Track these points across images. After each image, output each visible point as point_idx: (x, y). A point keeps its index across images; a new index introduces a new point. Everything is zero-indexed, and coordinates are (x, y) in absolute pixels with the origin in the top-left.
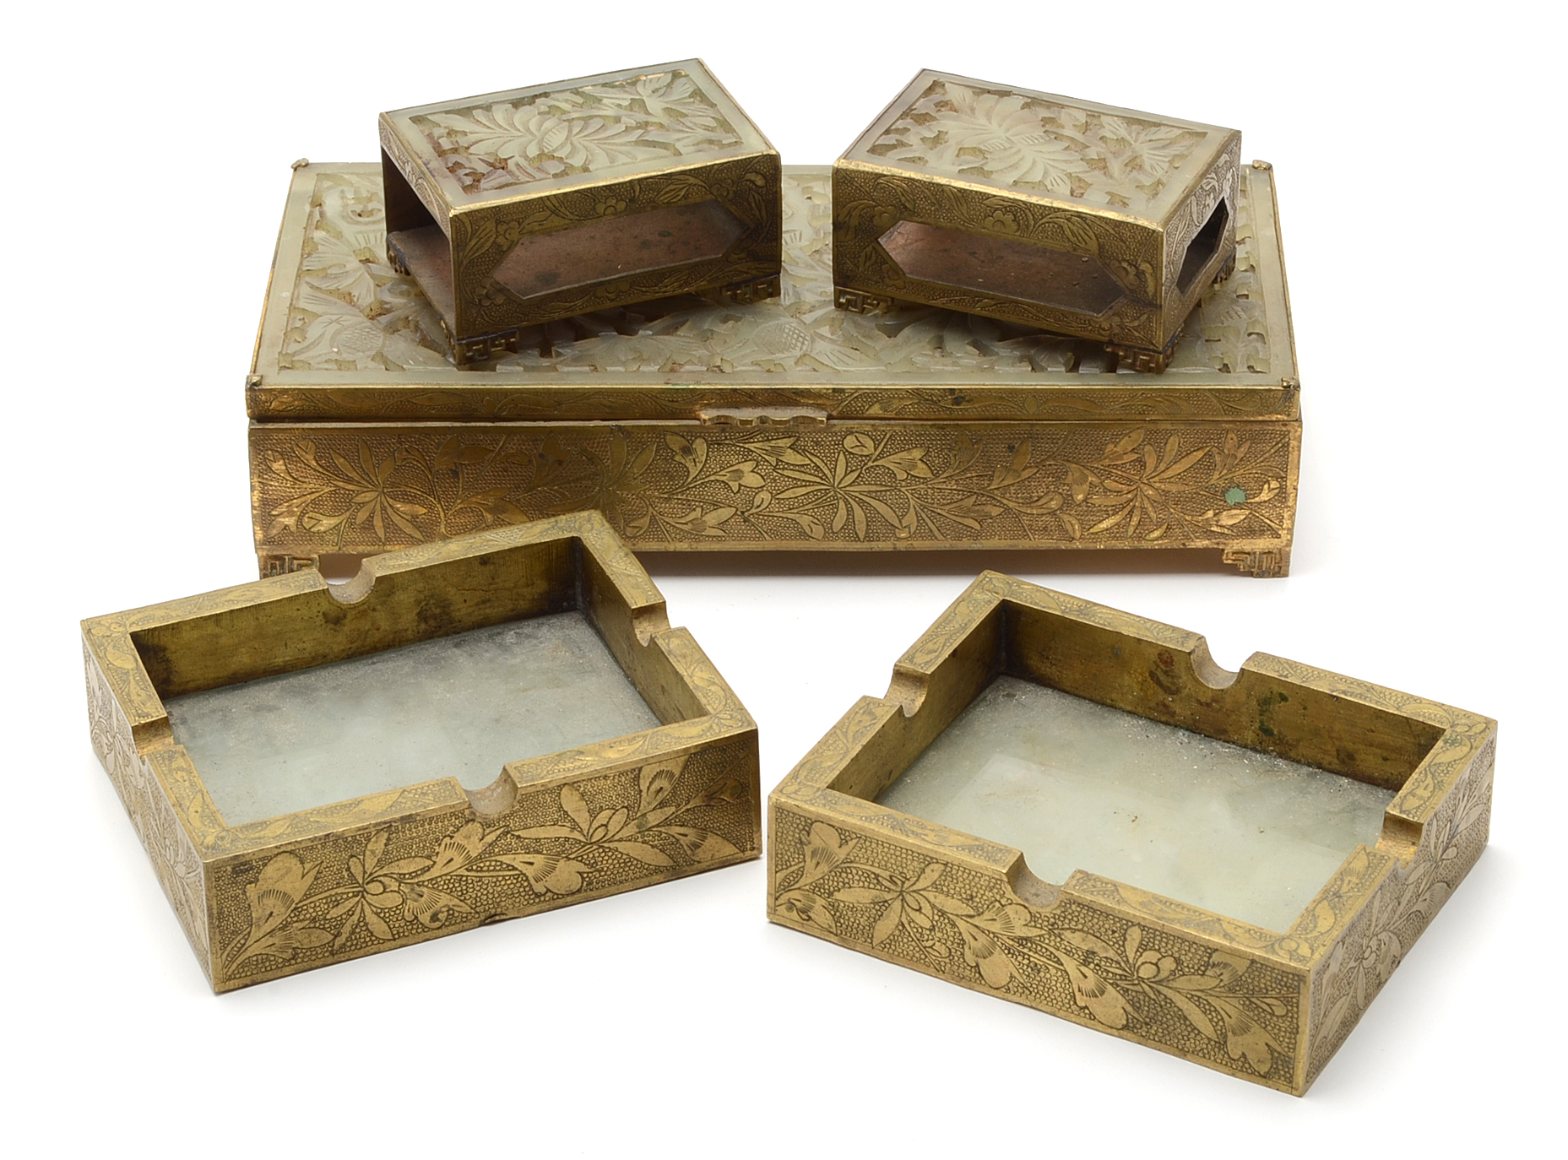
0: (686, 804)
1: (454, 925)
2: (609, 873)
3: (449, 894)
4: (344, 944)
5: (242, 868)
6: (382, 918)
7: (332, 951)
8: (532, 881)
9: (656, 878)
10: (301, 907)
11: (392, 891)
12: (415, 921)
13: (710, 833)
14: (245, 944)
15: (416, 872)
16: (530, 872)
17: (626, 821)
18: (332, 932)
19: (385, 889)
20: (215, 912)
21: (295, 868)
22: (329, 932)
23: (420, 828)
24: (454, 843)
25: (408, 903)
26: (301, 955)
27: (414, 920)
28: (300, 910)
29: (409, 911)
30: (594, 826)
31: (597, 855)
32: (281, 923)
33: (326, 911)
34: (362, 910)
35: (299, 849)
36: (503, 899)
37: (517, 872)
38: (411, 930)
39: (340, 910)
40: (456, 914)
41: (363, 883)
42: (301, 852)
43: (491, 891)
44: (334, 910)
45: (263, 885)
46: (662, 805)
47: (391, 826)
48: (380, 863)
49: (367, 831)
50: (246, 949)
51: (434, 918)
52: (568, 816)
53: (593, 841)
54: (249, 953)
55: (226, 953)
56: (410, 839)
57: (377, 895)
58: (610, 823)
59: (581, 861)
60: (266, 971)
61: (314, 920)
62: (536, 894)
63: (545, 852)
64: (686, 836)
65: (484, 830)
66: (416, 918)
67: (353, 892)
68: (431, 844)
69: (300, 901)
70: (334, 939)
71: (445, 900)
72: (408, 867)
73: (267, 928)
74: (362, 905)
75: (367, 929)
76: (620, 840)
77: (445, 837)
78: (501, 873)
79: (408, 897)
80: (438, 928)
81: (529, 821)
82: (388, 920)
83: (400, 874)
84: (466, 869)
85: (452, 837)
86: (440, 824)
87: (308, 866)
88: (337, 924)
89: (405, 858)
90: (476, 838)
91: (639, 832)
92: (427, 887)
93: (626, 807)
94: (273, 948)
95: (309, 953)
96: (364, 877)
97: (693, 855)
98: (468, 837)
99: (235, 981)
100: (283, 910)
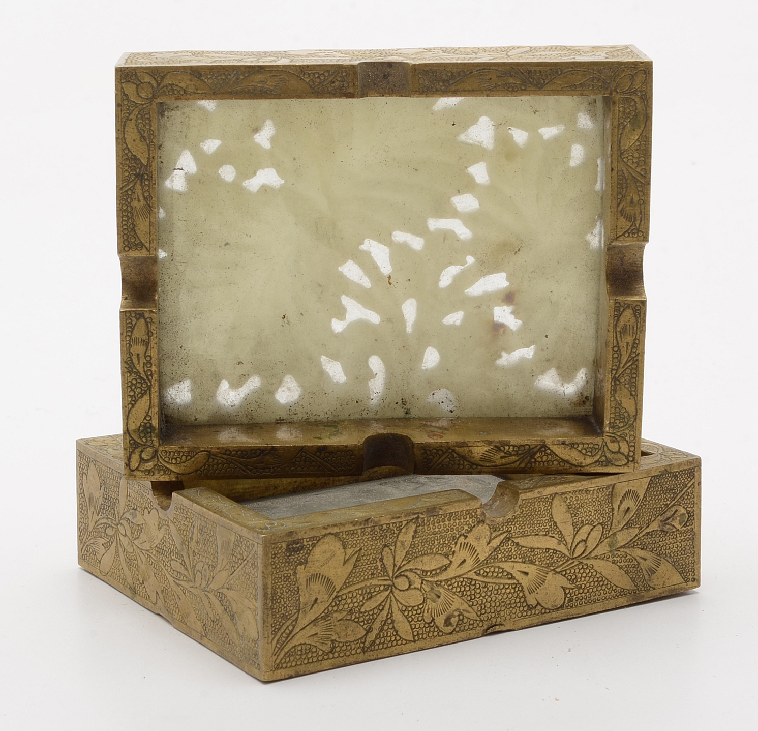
0: (647, 527)
1: (462, 631)
2: (586, 591)
3: (460, 597)
4: (374, 642)
5: (294, 546)
6: (406, 617)
7: (363, 647)
8: (527, 593)
9: (622, 601)
10: (341, 596)
11: (415, 588)
12: (433, 623)
13: (662, 559)
14: (292, 631)
15: (435, 570)
16: (525, 581)
17: (601, 538)
18: (365, 626)
19: (410, 585)
20: (269, 591)
21: (338, 552)
22: (362, 626)
23: (441, 523)
24: (468, 543)
25: (428, 603)
26: (338, 649)
27: (431, 623)
28: (340, 599)
29: (428, 612)
30: (576, 541)
31: (577, 571)
32: (323, 612)
33: (361, 603)
34: (390, 606)
35: (342, 532)
36: (503, 608)
37: (515, 582)
38: (429, 632)
39: (370, 605)
40: (465, 620)
41: (392, 577)
42: (344, 536)
43: (494, 599)
44: (368, 603)
45: (313, 568)
46: (628, 525)
47: (418, 517)
48: (409, 557)
49: (399, 520)
50: (293, 637)
51: (447, 622)
52: (557, 527)
53: (575, 556)
54: (295, 642)
55: (277, 638)
56: (433, 533)
57: (404, 591)
58: (589, 539)
59: (564, 576)
60: (308, 663)
61: (351, 612)
62: (529, 606)
63: (537, 563)
64: (645, 560)
65: (491, 533)
66: (433, 619)
67: (385, 586)
68: (449, 541)
69: (341, 589)
70: (366, 634)
71: (458, 604)
72: (430, 563)
73: (311, 616)
74: (391, 601)
75: (394, 627)
76: (596, 558)
77: (460, 535)
78: (502, 581)
79: (428, 596)
80: (451, 633)
81: (527, 529)
82: (410, 619)
83: (423, 571)
84: (475, 572)
85: (466, 537)
86: (457, 521)
87: (349, 552)
88: (369, 619)
89: (427, 554)
90: (485, 541)
91: (611, 551)
92: (444, 588)
93: (601, 524)
94: (316, 639)
95: (344, 648)
96: (393, 570)
97: (650, 580)
98: (478, 539)
99: (282, 670)
100: (326, 596)
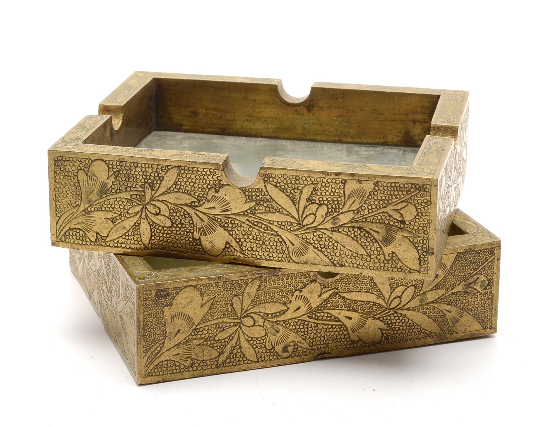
0: (452, 289)
1: (297, 356)
2: (400, 332)
3: (296, 333)
4: (225, 361)
5: (162, 293)
6: (251, 345)
7: (217, 364)
8: (350, 331)
9: (430, 340)
10: (199, 329)
11: (259, 325)
12: (273, 350)
13: (465, 312)
14: (160, 351)
15: (276, 313)
16: (349, 324)
17: (413, 296)
18: (218, 350)
19: (254, 323)
20: (142, 323)
21: (197, 299)
22: (216, 350)
23: (280, 281)
24: (302, 296)
25: (269, 336)
26: (196, 365)
27: (271, 350)
28: (198, 330)
29: (269, 342)
30: (393, 296)
31: (393, 318)
32: (185, 339)
33: (215, 334)
34: (239, 337)
35: (200, 285)
36: (331, 342)
37: (341, 323)
38: (270, 356)
39: (221, 336)
40: (299, 349)
41: (240, 317)
42: (202, 287)
43: (323, 335)
44: (220, 334)
45: (176, 309)
46: (437, 287)
47: (262, 276)
48: (253, 303)
49: (246, 278)
50: (161, 355)
51: (285, 349)
52: (377, 287)
53: (391, 307)
54: (162, 358)
55: (147, 355)
56: (274, 288)
57: (250, 327)
58: (403, 296)
59: (382, 321)
60: (173, 373)
61: (207, 340)
62: (352, 341)
63: (360, 311)
64: (450, 312)
65: (322, 289)
66: (273, 347)
67: (234, 323)
68: (287, 294)
69: (199, 324)
70: (219, 356)
71: (293, 337)
72: (271, 309)
73: (175, 341)
74: (239, 333)
75: (241, 351)
76: (408, 309)
77: (296, 290)
78: (330, 323)
79: (269, 331)
80: (288, 357)
81: (351, 287)
82: (255, 347)
83: (265, 314)
84: (308, 316)
85: (301, 291)
86: (294, 280)
87: (206, 298)
88: (222, 345)
89: (269, 302)
90: (316, 294)
91: (421, 305)
92: (282, 326)
93: (414, 286)
94: (179, 357)
95: (201, 364)
96: (241, 312)
97: (454, 327)
98: (311, 293)
99: (152, 377)
100: (187, 329)
